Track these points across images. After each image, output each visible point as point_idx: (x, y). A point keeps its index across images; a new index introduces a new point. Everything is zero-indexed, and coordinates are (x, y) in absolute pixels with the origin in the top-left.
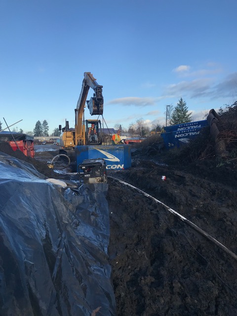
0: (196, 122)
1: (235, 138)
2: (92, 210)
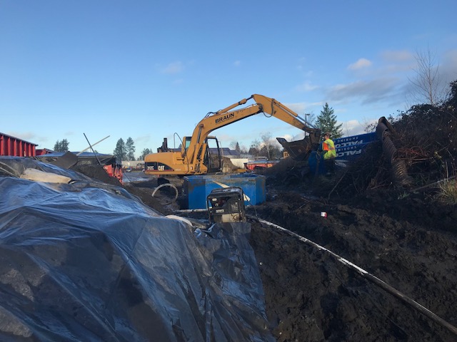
1: (420, 157)
2: (234, 259)
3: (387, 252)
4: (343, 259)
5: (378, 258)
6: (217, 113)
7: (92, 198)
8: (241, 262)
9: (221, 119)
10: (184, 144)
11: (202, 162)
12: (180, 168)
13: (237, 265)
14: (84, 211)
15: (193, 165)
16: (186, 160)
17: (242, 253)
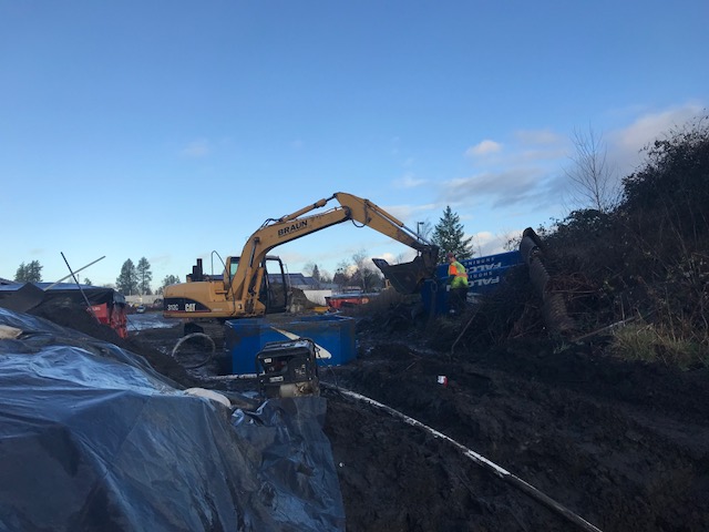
0: (490, 257)
1: (584, 288)
2: (296, 459)
3: (538, 438)
4: (472, 453)
5: (523, 448)
6: (280, 220)
7: (56, 364)
8: (310, 463)
9: (286, 230)
10: (228, 269)
11: (257, 296)
12: (220, 306)
13: (301, 469)
14: (35, 388)
15: (242, 302)
16: (230, 294)
17: (312, 448)
